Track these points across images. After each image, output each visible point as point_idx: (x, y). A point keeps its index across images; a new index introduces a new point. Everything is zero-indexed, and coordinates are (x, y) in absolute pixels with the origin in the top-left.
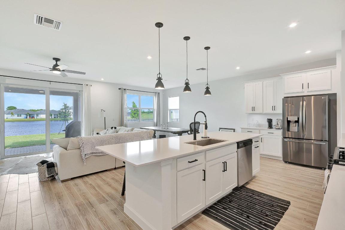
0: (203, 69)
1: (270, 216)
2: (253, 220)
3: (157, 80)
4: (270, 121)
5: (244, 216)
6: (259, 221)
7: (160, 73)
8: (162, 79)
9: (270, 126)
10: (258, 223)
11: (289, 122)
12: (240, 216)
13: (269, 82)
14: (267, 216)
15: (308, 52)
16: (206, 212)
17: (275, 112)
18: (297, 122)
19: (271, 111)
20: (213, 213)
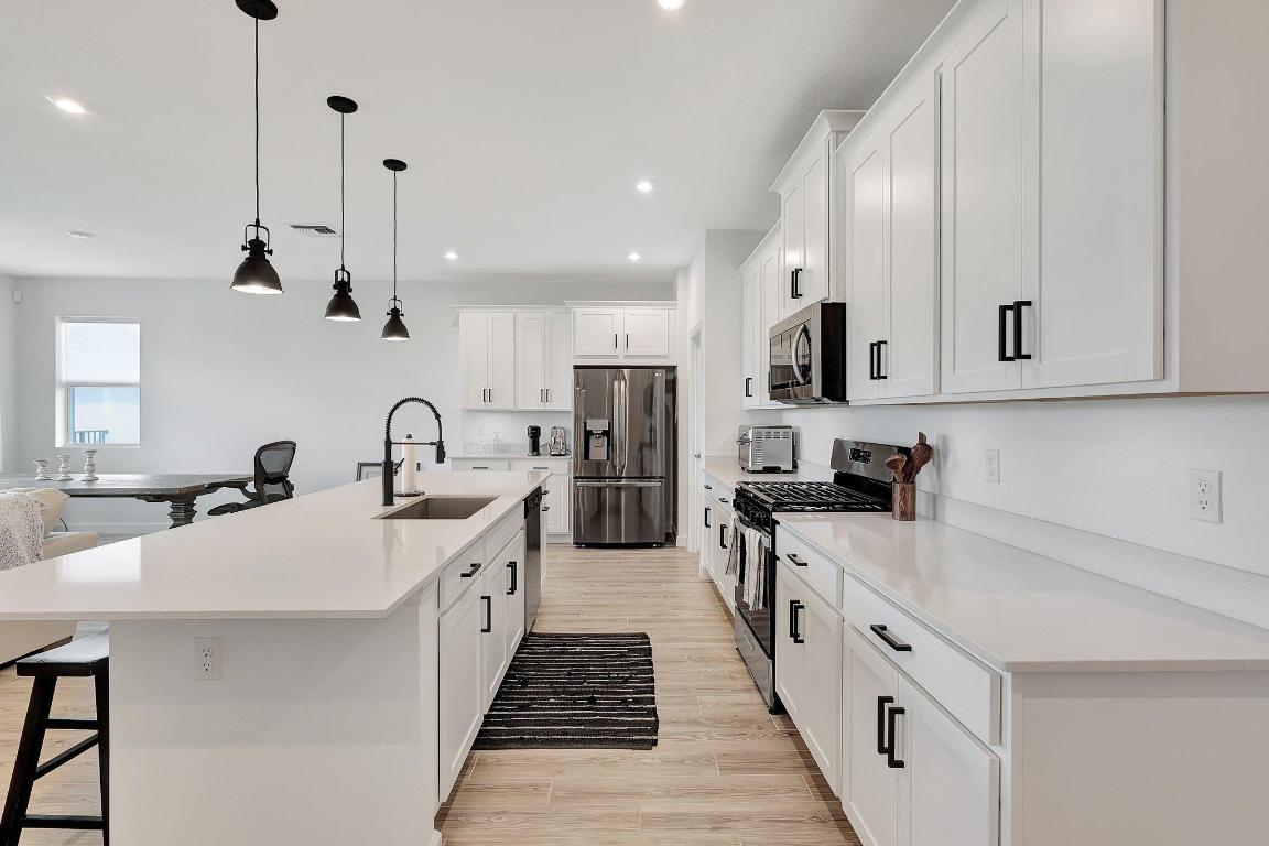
0: (323, 230)
1: (631, 678)
2: (606, 704)
3: (244, 248)
4: (535, 433)
5: (582, 704)
6: (617, 699)
7: (257, 221)
8: (270, 252)
9: (535, 448)
10: (620, 704)
11: (588, 434)
12: (572, 709)
13: (530, 316)
14: (626, 681)
15: (634, 257)
16: (483, 741)
17: (548, 407)
18: (607, 433)
19: (537, 405)
20: (499, 733)
